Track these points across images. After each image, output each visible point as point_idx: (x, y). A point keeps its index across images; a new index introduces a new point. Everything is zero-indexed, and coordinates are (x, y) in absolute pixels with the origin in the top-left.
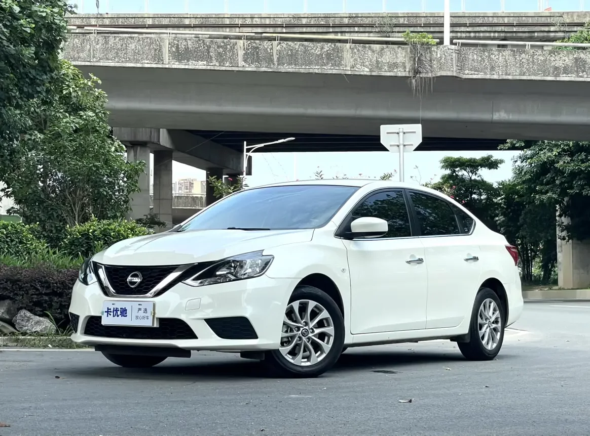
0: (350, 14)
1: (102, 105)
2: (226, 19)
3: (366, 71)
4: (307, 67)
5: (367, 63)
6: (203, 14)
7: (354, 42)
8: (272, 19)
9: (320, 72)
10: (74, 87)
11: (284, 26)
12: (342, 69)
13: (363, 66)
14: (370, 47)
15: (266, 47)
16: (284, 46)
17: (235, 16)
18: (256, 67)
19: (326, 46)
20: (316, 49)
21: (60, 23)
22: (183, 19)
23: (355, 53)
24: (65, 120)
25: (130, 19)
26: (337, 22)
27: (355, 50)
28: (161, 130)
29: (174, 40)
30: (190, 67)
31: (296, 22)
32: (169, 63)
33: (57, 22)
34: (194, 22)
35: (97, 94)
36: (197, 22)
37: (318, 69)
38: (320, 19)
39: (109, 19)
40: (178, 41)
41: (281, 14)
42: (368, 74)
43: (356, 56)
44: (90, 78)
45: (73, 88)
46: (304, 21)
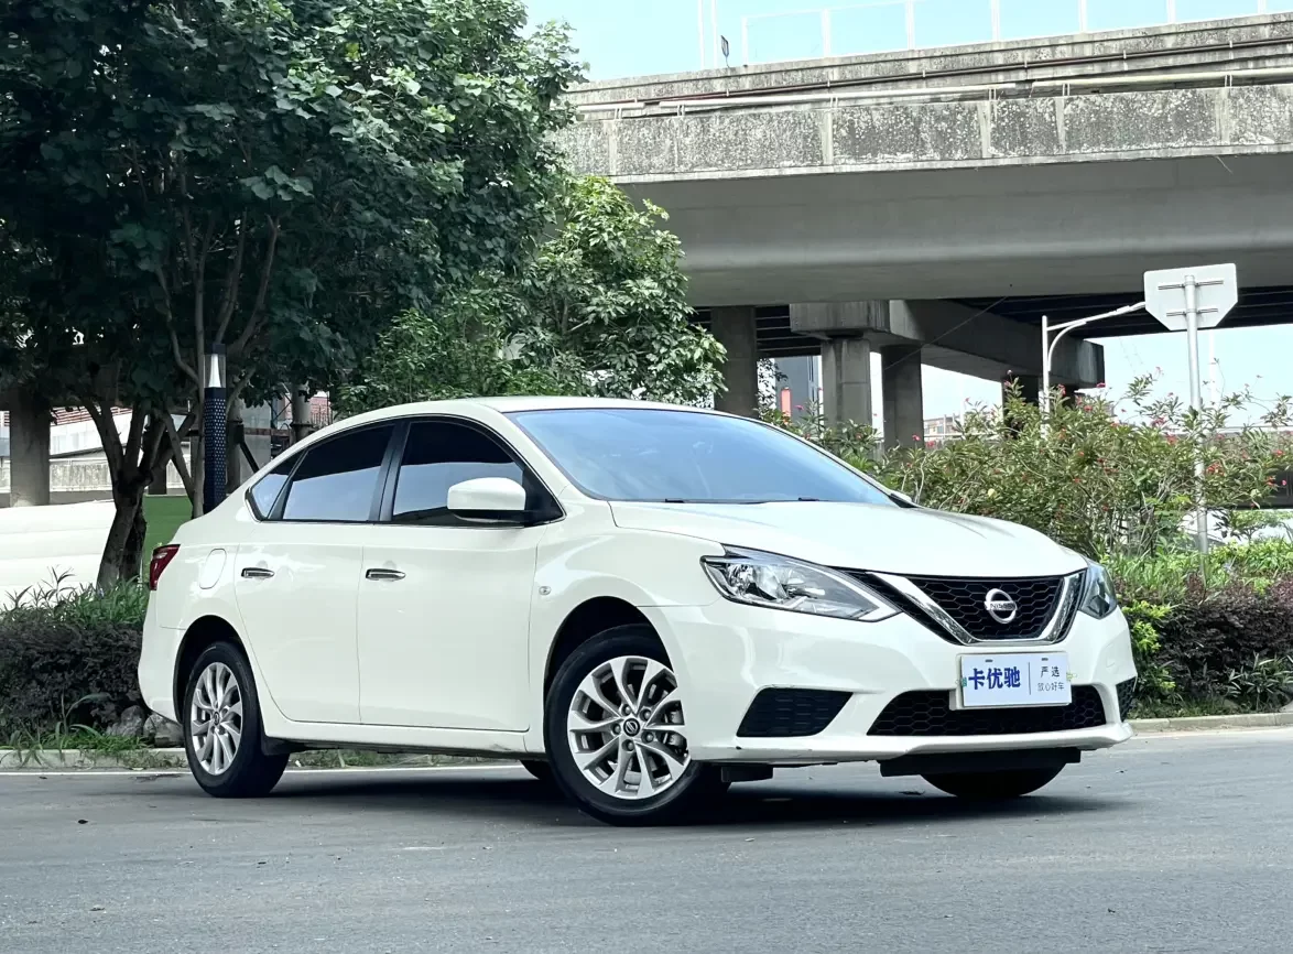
0: (1274, 15)
1: (673, 263)
2: (996, 54)
3: (1266, 145)
4: (1133, 147)
5: (1269, 127)
6: (947, 48)
7: (1238, 81)
8: (1097, 44)
9: (1163, 155)
10: (611, 229)
11: (1125, 57)
12: (1212, 144)
13: (1261, 133)
14: (1274, 89)
15: (1040, 110)
16: (1081, 104)
17: (1016, 46)
18: (1020, 156)
19: (1174, 96)
20: (1151, 106)
21: (519, 105)
22: (903, 63)
23: (1241, 106)
24: (595, 300)
25: (793, 74)
26: (1245, 36)
27: (1241, 101)
28: (891, 302)
29: (843, 113)
30: (880, 168)
31: (1152, 46)
32: (834, 164)
33: (514, 103)
34: (927, 67)
35: (658, 241)
36: (935, 66)
37: (1159, 149)
38: (1206, 33)
39: (749, 78)
40: (852, 115)
41: (1118, 32)
42: (1273, 150)
43: (1244, 114)
44: (645, 209)
45: (609, 233)
46: (1170, 43)
